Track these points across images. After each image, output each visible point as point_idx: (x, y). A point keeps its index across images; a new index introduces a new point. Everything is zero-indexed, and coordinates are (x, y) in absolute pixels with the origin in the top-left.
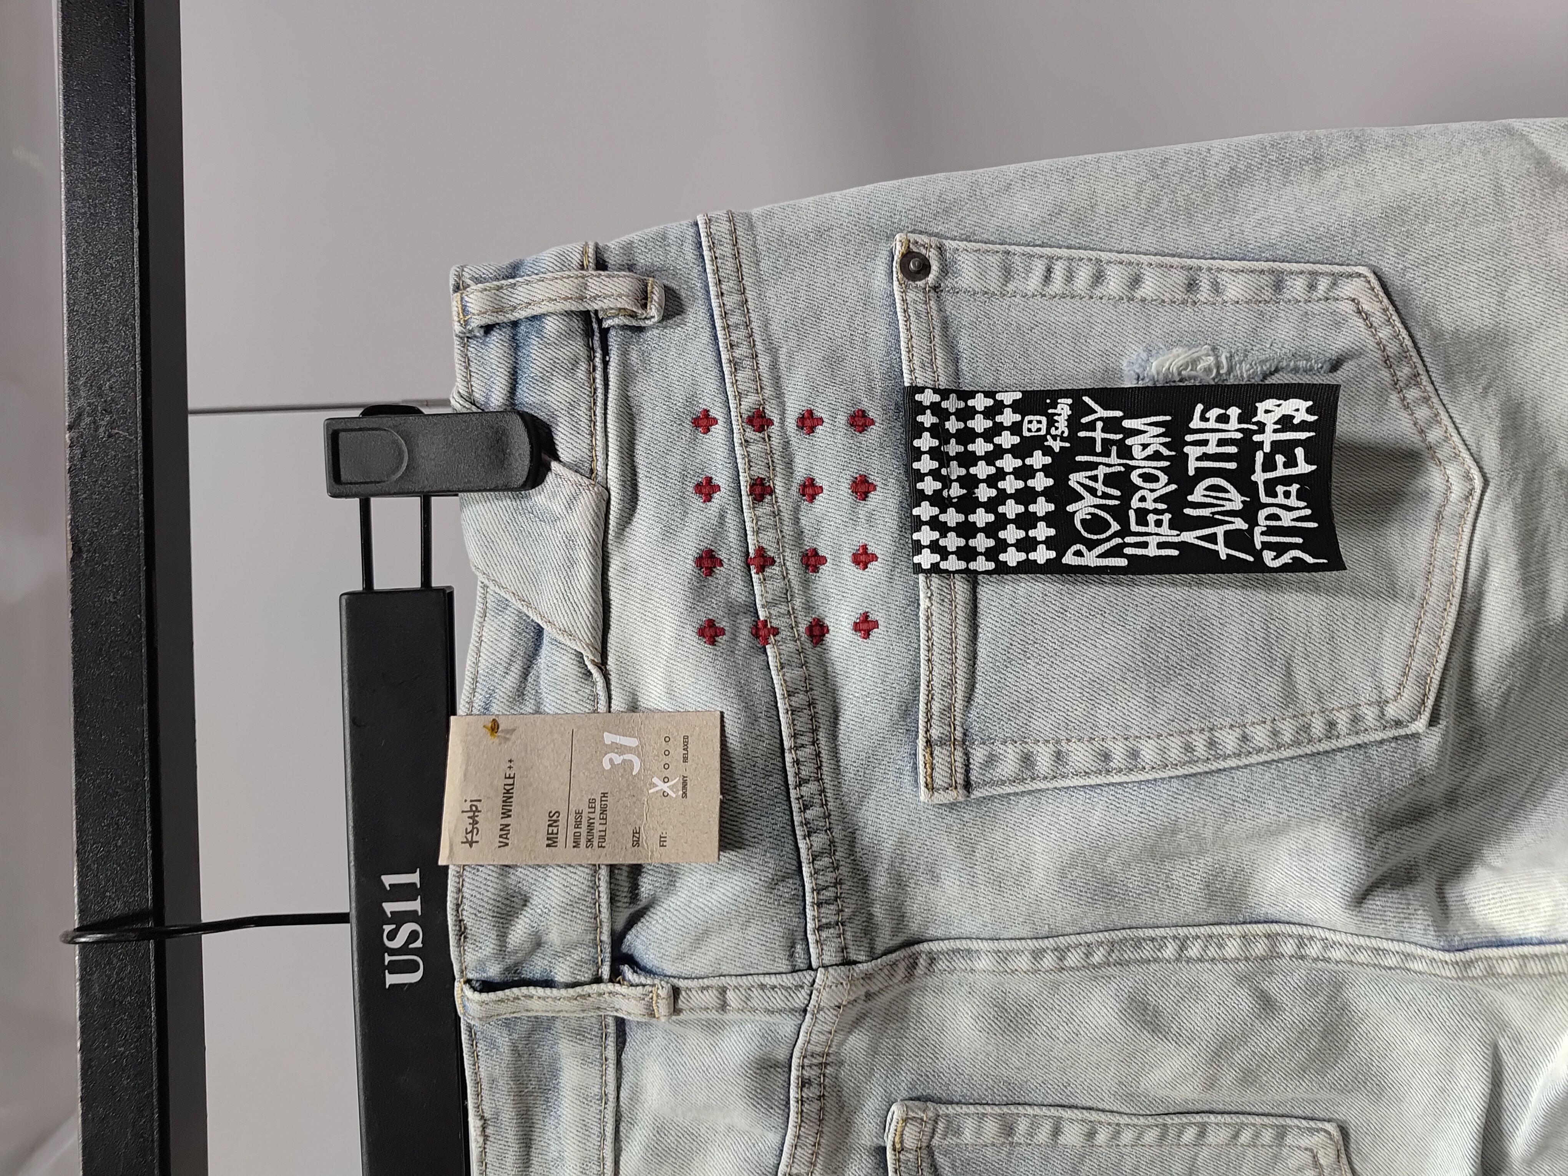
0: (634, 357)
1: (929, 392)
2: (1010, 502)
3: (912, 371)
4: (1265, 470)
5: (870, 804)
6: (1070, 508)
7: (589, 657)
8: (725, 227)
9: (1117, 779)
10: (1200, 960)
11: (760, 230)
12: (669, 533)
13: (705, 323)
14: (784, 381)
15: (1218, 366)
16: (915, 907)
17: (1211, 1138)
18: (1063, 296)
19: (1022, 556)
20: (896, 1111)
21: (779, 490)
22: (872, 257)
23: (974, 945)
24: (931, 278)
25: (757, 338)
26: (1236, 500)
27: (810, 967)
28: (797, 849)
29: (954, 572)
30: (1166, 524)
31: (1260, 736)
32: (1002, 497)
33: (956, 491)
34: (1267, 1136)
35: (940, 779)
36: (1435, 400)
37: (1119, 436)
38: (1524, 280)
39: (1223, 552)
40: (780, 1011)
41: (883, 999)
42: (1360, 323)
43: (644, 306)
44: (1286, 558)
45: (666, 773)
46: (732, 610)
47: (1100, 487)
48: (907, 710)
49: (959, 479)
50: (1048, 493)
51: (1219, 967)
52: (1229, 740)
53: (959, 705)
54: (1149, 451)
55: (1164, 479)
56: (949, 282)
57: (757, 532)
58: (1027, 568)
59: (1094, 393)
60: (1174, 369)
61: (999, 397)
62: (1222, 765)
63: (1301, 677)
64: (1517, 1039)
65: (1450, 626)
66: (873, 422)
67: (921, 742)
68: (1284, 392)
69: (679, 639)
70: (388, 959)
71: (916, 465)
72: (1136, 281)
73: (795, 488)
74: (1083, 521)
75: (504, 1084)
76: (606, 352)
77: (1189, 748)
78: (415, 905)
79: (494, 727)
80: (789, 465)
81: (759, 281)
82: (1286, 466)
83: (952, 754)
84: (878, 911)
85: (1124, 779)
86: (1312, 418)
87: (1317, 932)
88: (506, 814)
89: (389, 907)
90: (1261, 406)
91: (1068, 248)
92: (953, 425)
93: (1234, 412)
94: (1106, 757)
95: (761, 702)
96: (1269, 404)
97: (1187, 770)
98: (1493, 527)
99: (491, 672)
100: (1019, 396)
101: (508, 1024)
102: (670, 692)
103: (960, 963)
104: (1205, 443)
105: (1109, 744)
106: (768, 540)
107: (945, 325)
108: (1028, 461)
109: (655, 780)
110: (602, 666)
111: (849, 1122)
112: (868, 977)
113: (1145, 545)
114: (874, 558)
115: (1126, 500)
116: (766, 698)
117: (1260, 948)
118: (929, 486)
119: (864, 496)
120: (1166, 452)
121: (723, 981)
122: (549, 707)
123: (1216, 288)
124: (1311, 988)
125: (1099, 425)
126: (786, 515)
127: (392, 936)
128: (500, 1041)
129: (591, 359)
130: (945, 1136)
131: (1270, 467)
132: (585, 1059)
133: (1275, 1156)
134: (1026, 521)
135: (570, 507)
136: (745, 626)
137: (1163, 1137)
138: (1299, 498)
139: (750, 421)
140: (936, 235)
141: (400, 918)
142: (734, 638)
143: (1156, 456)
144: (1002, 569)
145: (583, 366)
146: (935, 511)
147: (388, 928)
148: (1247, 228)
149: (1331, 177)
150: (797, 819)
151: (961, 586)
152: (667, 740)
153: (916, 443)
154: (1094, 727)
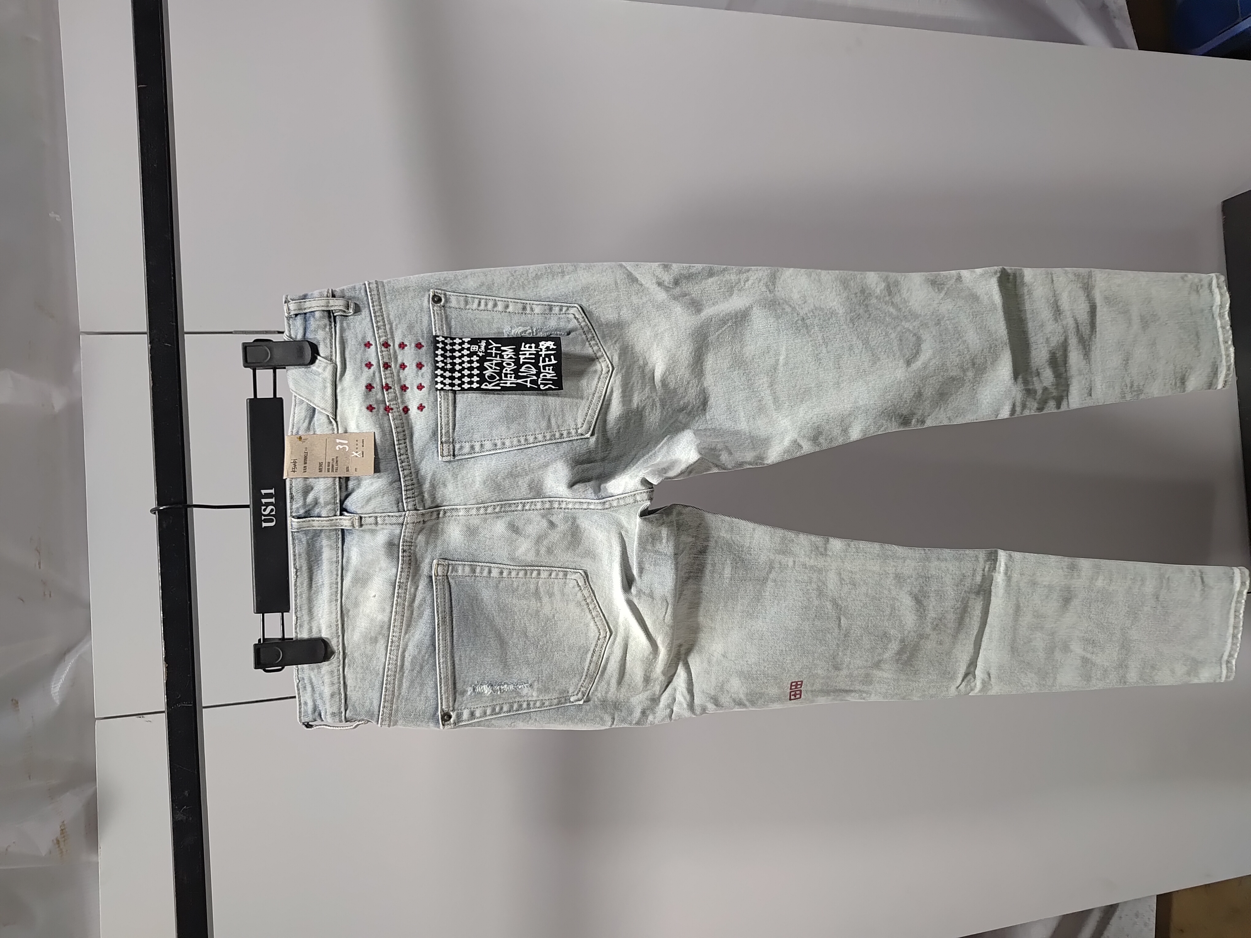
0: (345, 325)
1: (441, 337)
2: (466, 370)
3: (436, 331)
4: (543, 362)
5: (424, 462)
6: (484, 372)
7: (331, 416)
8: (375, 285)
9: (499, 451)
10: (530, 510)
11: (386, 287)
12: (357, 378)
13: (368, 315)
14: (394, 333)
15: (533, 332)
16: (439, 495)
17: (542, 576)
18: (484, 310)
19: (469, 386)
20: (435, 562)
21: (393, 366)
22: (423, 296)
23: (458, 507)
24: (442, 303)
25: (386, 320)
26: (534, 371)
27: (404, 511)
28: (399, 474)
29: (449, 390)
30: (513, 377)
31: (540, 437)
32: (464, 369)
33: (449, 366)
34: (561, 575)
35: (445, 454)
36: (599, 344)
37: (500, 352)
38: (625, 309)
39: (529, 385)
40: (394, 524)
41: (429, 524)
42: (576, 321)
43: (348, 309)
44: (547, 387)
45: (357, 450)
46: (377, 402)
47: (494, 367)
48: (435, 433)
49: (450, 363)
50: (477, 368)
51: (535, 512)
52: (531, 439)
53: (451, 431)
54: (509, 356)
55: (513, 364)
56: (448, 305)
57: (386, 378)
58: (470, 389)
59: (492, 339)
60: (519, 333)
61: (463, 339)
62: (529, 446)
63: (553, 421)
64: (627, 531)
65: (599, 408)
66: (423, 346)
67: (439, 443)
68: (546, 339)
69: (360, 410)
70: (263, 518)
71: (436, 359)
72: (507, 307)
73: (398, 366)
74: (488, 376)
75: (304, 556)
76: (335, 323)
77: (519, 441)
78: (273, 500)
79: (300, 438)
80: (396, 359)
81: (386, 302)
82: (549, 361)
83: (449, 446)
84: (426, 495)
85: (501, 451)
86: (555, 347)
87: (563, 499)
88: (305, 463)
89: (264, 501)
90: (541, 343)
91: (486, 296)
92: (448, 347)
93: (533, 345)
94: (496, 445)
95: (387, 430)
96: (543, 343)
97: (519, 448)
98: (615, 381)
99: (298, 422)
100: (470, 339)
101: (306, 533)
102: (358, 427)
103: (455, 514)
104: (525, 354)
105: (496, 441)
106: (389, 381)
107: (447, 317)
108: (472, 359)
109: (353, 453)
110: (335, 419)
111: (419, 566)
112: (423, 514)
113: (506, 383)
114: (424, 387)
115: (501, 370)
116: (389, 429)
117: (547, 506)
118: (440, 365)
119: (421, 368)
120: (514, 357)
121: (376, 515)
122: (318, 432)
123: (532, 309)
124: (566, 519)
125: (494, 348)
126: (395, 374)
127: (265, 510)
128: (303, 540)
129: (330, 325)
130: (452, 572)
131: (544, 361)
132: (331, 547)
133: (565, 583)
134: (471, 376)
135: (324, 370)
136: (382, 407)
137: (526, 574)
138: (552, 371)
139: (383, 345)
140: (444, 290)
141: (267, 504)
142: (378, 410)
143: (511, 358)
144: (463, 389)
145: (328, 327)
146: (442, 372)
147: (263, 508)
148: (541, 292)
149: (567, 277)
150: (399, 466)
151: (450, 395)
152: (357, 441)
153: (437, 352)
154: (492, 436)
